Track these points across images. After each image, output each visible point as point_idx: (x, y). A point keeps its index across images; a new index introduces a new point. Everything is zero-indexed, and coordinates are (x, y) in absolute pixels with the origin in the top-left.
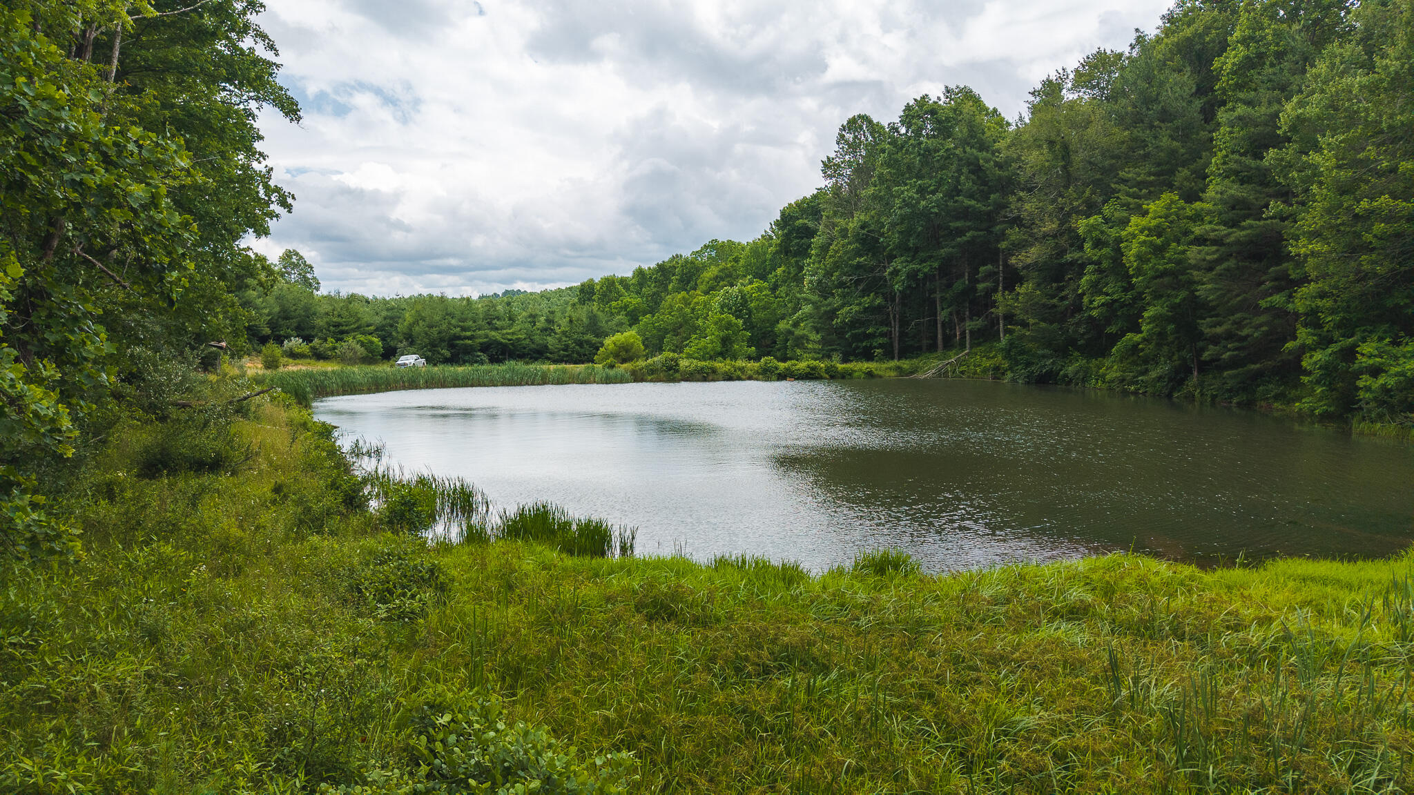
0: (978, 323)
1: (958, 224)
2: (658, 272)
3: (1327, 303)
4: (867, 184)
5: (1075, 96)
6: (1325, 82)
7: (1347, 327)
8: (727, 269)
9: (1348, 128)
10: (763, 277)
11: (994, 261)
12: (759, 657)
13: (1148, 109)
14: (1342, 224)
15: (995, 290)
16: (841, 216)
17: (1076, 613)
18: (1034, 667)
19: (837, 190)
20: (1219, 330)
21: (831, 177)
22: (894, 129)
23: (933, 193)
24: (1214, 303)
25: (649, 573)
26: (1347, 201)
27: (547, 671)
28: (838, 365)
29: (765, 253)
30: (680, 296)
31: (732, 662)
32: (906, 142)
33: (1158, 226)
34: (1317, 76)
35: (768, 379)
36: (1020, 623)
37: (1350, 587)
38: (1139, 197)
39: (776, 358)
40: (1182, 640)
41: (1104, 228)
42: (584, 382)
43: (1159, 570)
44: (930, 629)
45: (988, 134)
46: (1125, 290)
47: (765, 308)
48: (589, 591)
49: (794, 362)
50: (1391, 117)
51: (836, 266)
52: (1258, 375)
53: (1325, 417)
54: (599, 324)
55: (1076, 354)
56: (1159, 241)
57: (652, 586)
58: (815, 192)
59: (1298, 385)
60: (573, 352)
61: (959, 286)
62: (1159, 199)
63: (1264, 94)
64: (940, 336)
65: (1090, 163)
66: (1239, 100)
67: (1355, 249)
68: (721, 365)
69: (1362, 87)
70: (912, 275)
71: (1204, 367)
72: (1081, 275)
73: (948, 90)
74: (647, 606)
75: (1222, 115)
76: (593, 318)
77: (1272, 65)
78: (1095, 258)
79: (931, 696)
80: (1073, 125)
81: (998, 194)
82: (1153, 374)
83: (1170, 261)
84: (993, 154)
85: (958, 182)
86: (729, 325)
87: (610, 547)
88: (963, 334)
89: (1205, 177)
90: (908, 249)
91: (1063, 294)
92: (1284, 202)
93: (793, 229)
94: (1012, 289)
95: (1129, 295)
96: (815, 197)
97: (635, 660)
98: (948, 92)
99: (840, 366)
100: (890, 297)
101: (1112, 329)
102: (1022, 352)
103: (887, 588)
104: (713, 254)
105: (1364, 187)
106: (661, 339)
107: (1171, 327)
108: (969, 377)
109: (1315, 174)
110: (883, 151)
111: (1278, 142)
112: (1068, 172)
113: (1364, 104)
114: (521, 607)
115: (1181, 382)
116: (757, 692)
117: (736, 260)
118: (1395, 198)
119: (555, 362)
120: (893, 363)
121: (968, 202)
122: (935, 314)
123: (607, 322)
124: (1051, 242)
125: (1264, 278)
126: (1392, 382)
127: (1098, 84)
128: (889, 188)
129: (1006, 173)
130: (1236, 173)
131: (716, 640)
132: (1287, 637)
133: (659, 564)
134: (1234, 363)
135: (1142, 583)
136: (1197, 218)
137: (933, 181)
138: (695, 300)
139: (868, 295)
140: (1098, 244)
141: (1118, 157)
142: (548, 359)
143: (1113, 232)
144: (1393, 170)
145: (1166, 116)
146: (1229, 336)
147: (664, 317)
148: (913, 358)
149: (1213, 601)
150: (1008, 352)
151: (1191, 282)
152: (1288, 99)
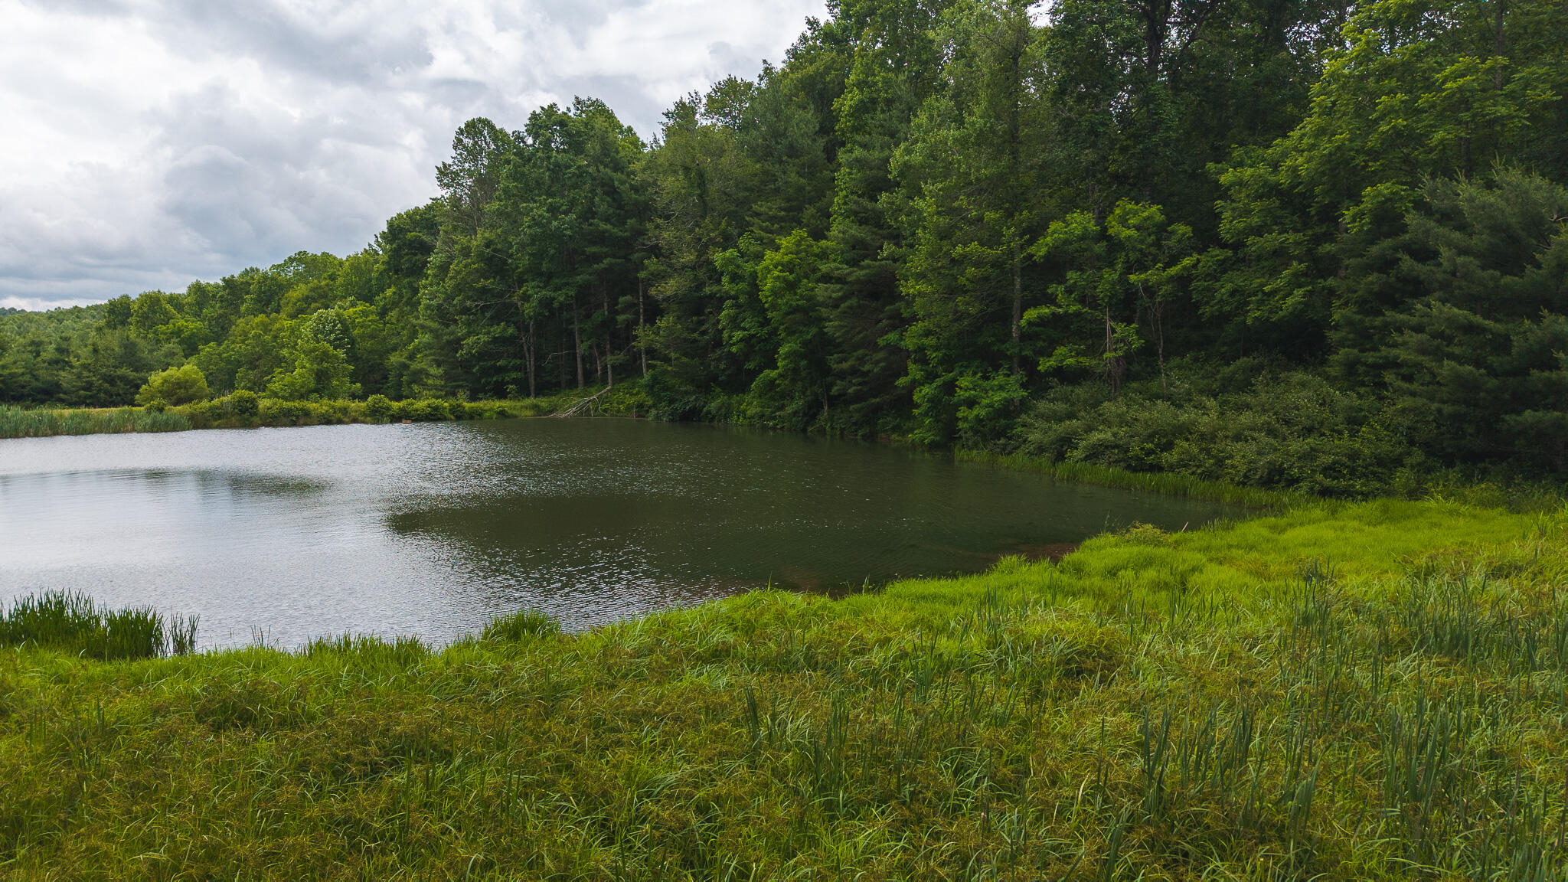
0: (620, 357)
1: (594, 249)
2: (224, 288)
3: (931, 341)
4: (491, 198)
5: (709, 123)
6: (926, 132)
7: (948, 363)
8: (320, 287)
9: (946, 177)
10: (368, 298)
11: (634, 291)
12: (365, 753)
13: (777, 143)
14: (942, 267)
15: (636, 322)
16: (462, 232)
17: (718, 655)
18: (676, 719)
19: (455, 201)
20: (845, 366)
21: (448, 186)
22: (519, 138)
23: (566, 213)
24: (840, 340)
25: (216, 672)
26: (946, 246)
27: (62, 816)
28: (465, 404)
29: (370, 271)
30: (257, 320)
31: (331, 765)
32: (533, 154)
33: (790, 262)
34: (919, 126)
35: (377, 421)
36: (664, 674)
37: (953, 602)
38: (771, 232)
39: (386, 396)
40: (815, 670)
41: (740, 261)
42: (117, 431)
43: (796, 601)
44: (569, 693)
45: (622, 154)
46: (762, 325)
47: (372, 336)
48: (127, 704)
49: (410, 400)
50: (978, 170)
51: (459, 289)
52: (877, 409)
53: (933, 446)
54: (138, 354)
55: (718, 390)
56: (791, 277)
57: (220, 687)
58: (430, 202)
59: (910, 417)
60: (99, 391)
61: (598, 316)
62: (790, 235)
63: (879, 140)
64: (580, 371)
65: (725, 194)
66: (855, 142)
67: (953, 291)
68: (318, 406)
69: (955, 140)
70: (546, 303)
71: (834, 402)
72: (720, 309)
73: (578, 102)
74: (214, 713)
75: (842, 156)
76: (130, 347)
77: (883, 111)
78: (733, 293)
79: (569, 767)
80: (708, 153)
81: (634, 220)
82: (789, 410)
83: (802, 297)
84: (628, 176)
85: (593, 203)
86: (325, 356)
87: (159, 644)
88: (605, 368)
89: (829, 216)
90: (540, 274)
91: (703, 328)
92: (895, 244)
93: (404, 244)
94: (653, 323)
95: (765, 330)
96: (429, 208)
97: (195, 783)
98: (579, 103)
99: (467, 405)
100: (522, 327)
101: (750, 366)
102: (666, 389)
103: (522, 653)
104: (301, 268)
105: (959, 233)
106: (232, 374)
107: (803, 363)
108: (612, 415)
109: (919, 221)
110: (508, 162)
111: (889, 186)
112: (704, 202)
113: (957, 157)
114: (20, 738)
115: (814, 417)
116: (362, 796)
117: (333, 278)
118: (982, 244)
119: (72, 405)
120: (528, 401)
121: (603, 226)
122: (574, 347)
123: (151, 351)
124: (690, 274)
125: (881, 316)
126: (983, 413)
127: (731, 112)
128: (515, 203)
129: (642, 198)
130: (856, 213)
131: (306, 743)
132: (904, 655)
133: (232, 659)
134: (859, 398)
135: (780, 617)
136: (823, 255)
137: (564, 201)
138: (277, 325)
139: (498, 324)
140: (735, 278)
141: (751, 190)
142: (62, 401)
143: (749, 267)
144: (980, 219)
145: (793, 152)
146: (854, 371)
147: (235, 347)
148: (551, 395)
149: (841, 628)
150: (651, 388)
151: (820, 319)
152: (897, 145)
